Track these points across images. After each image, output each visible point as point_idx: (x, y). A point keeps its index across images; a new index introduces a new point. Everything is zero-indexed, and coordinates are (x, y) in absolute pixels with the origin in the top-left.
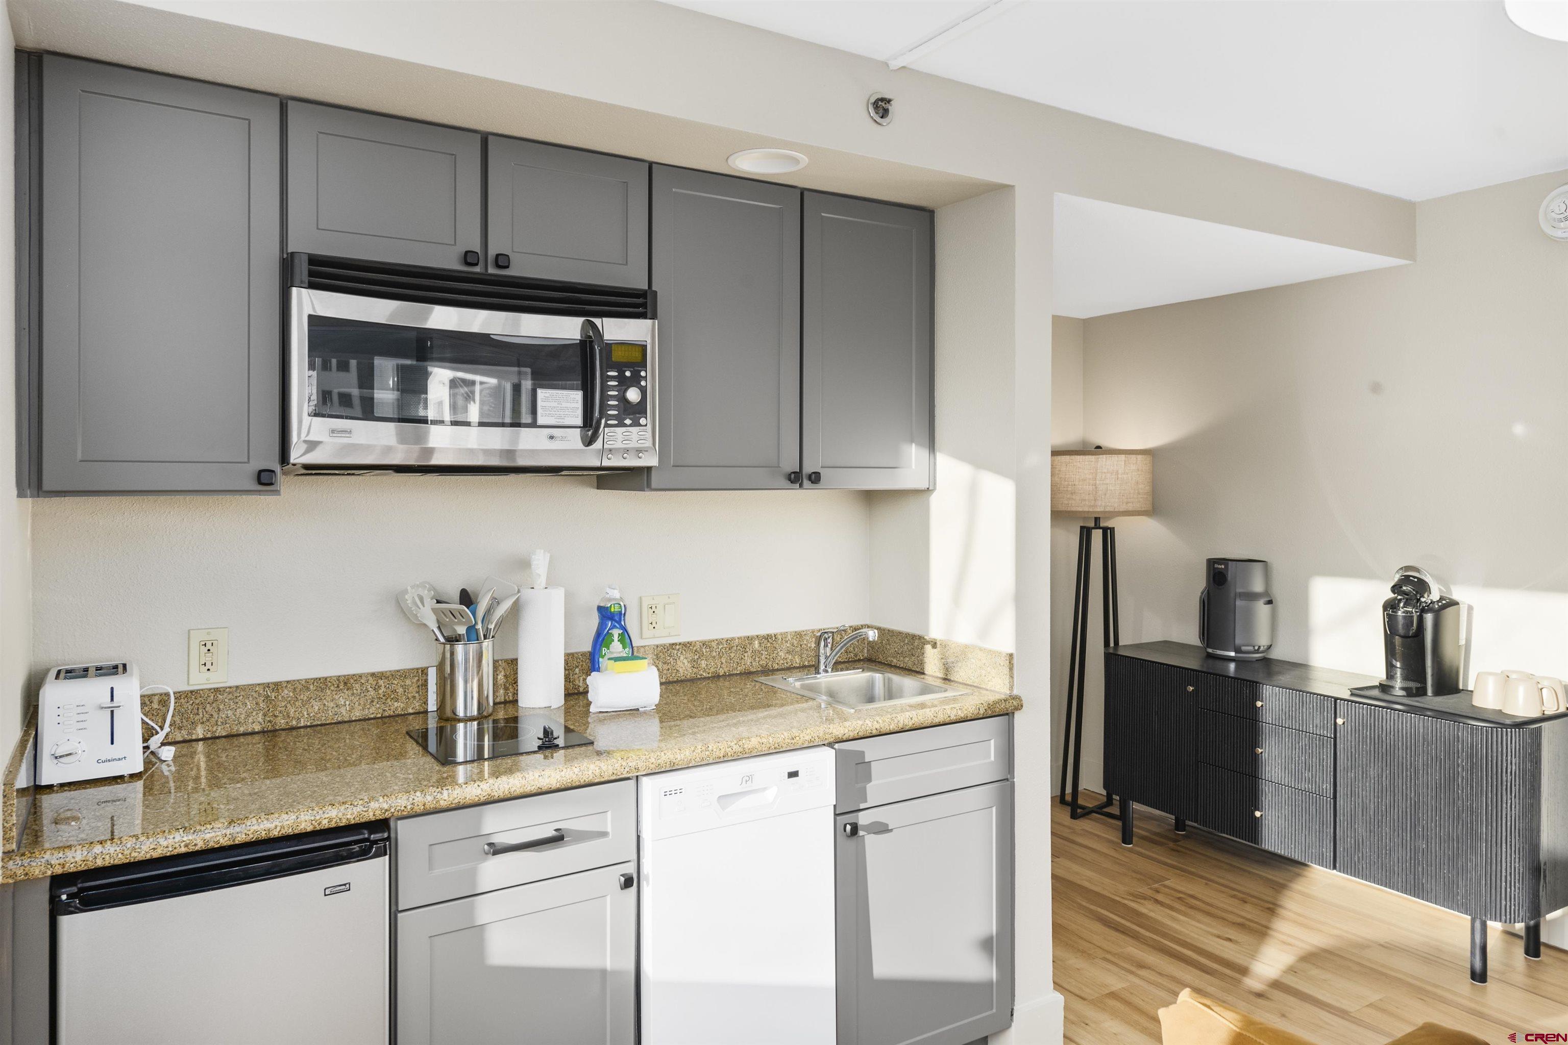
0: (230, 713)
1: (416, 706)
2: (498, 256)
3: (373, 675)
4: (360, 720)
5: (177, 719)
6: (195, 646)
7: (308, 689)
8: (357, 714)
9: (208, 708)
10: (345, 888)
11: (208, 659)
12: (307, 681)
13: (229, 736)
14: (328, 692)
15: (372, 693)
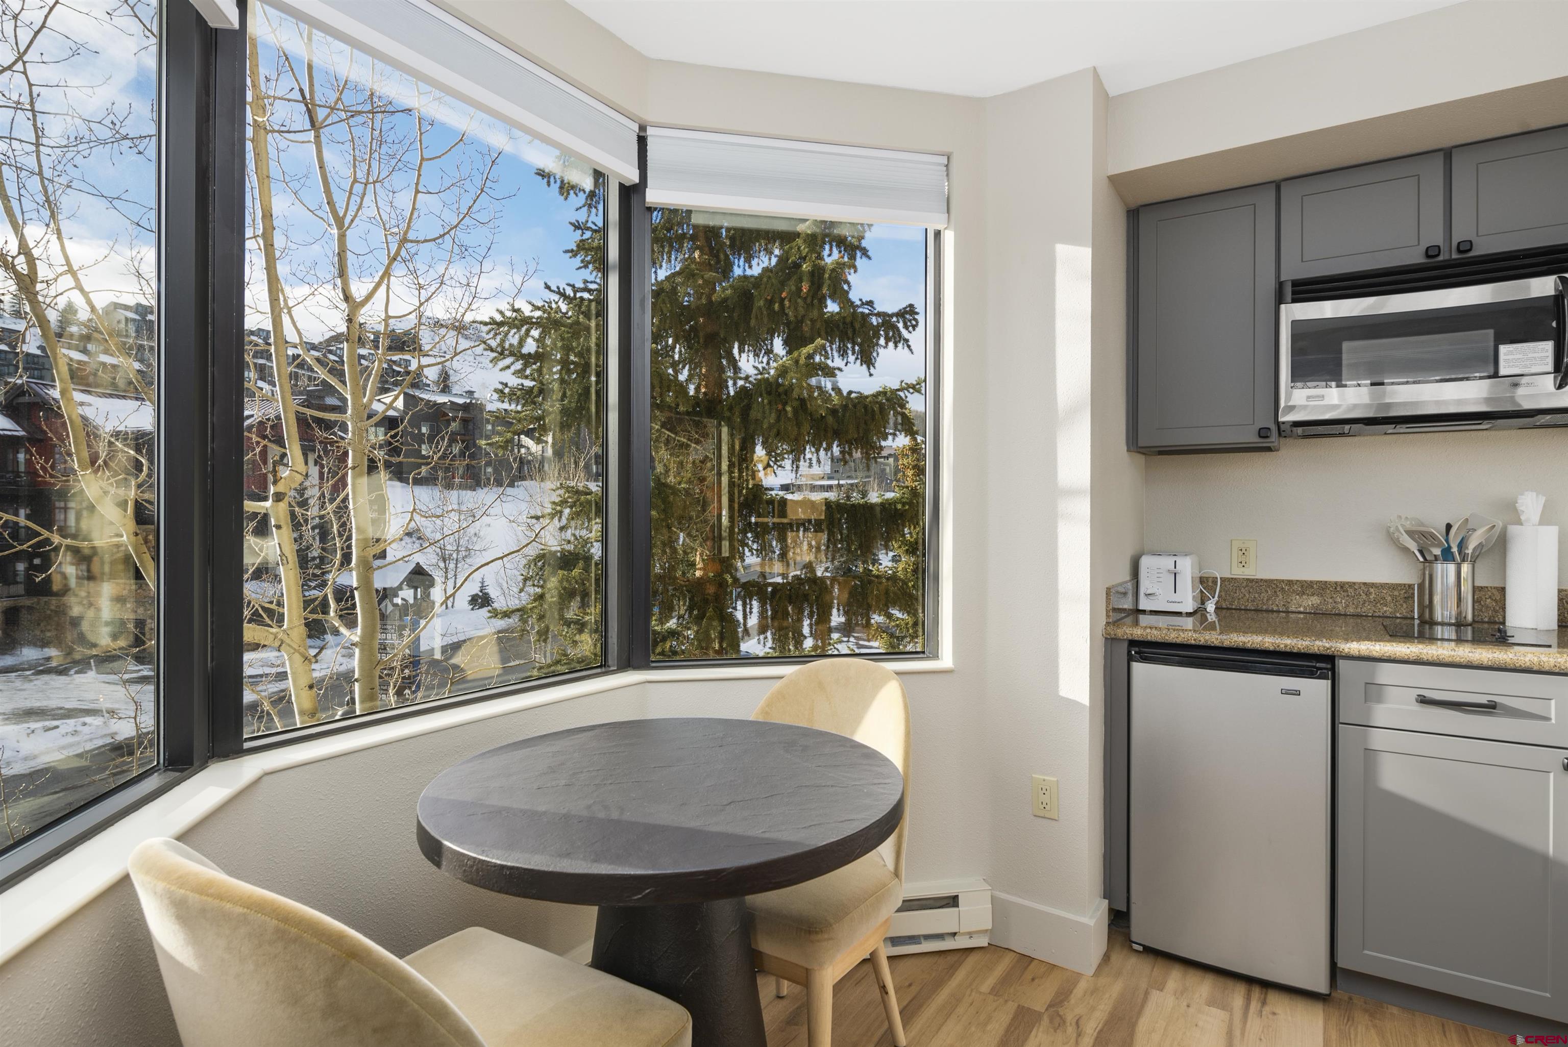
0: (1257, 595)
1: (1403, 611)
2: (1459, 243)
3: (1365, 584)
4: (1353, 615)
5: (1223, 594)
6: (1235, 550)
7: (1312, 587)
8: (1351, 610)
9: (1243, 590)
10: (1297, 693)
11: (1243, 559)
12: (1311, 582)
13: (1256, 610)
14: (1328, 592)
15: (1364, 597)
